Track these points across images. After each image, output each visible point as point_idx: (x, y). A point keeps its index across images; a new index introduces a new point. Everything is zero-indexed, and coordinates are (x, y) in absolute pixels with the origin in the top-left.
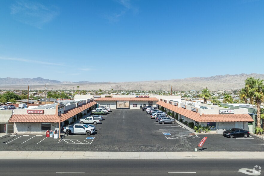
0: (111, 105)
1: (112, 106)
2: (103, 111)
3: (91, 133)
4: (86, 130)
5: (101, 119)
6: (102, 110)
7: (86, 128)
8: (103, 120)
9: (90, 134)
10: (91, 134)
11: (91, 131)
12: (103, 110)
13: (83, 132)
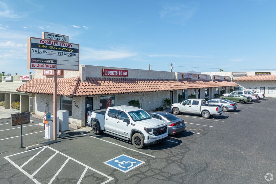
0: (269, 89)
1: (270, 91)
2: (244, 96)
3: (146, 141)
4: (131, 127)
5: (230, 109)
6: (243, 94)
7: (132, 121)
8: (235, 111)
9: (141, 146)
10: (146, 147)
11: (146, 135)
12: (245, 94)
13: (123, 131)
